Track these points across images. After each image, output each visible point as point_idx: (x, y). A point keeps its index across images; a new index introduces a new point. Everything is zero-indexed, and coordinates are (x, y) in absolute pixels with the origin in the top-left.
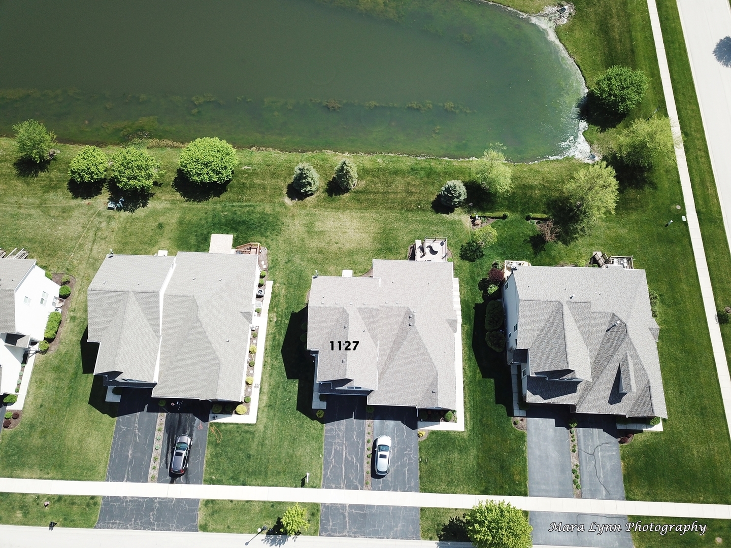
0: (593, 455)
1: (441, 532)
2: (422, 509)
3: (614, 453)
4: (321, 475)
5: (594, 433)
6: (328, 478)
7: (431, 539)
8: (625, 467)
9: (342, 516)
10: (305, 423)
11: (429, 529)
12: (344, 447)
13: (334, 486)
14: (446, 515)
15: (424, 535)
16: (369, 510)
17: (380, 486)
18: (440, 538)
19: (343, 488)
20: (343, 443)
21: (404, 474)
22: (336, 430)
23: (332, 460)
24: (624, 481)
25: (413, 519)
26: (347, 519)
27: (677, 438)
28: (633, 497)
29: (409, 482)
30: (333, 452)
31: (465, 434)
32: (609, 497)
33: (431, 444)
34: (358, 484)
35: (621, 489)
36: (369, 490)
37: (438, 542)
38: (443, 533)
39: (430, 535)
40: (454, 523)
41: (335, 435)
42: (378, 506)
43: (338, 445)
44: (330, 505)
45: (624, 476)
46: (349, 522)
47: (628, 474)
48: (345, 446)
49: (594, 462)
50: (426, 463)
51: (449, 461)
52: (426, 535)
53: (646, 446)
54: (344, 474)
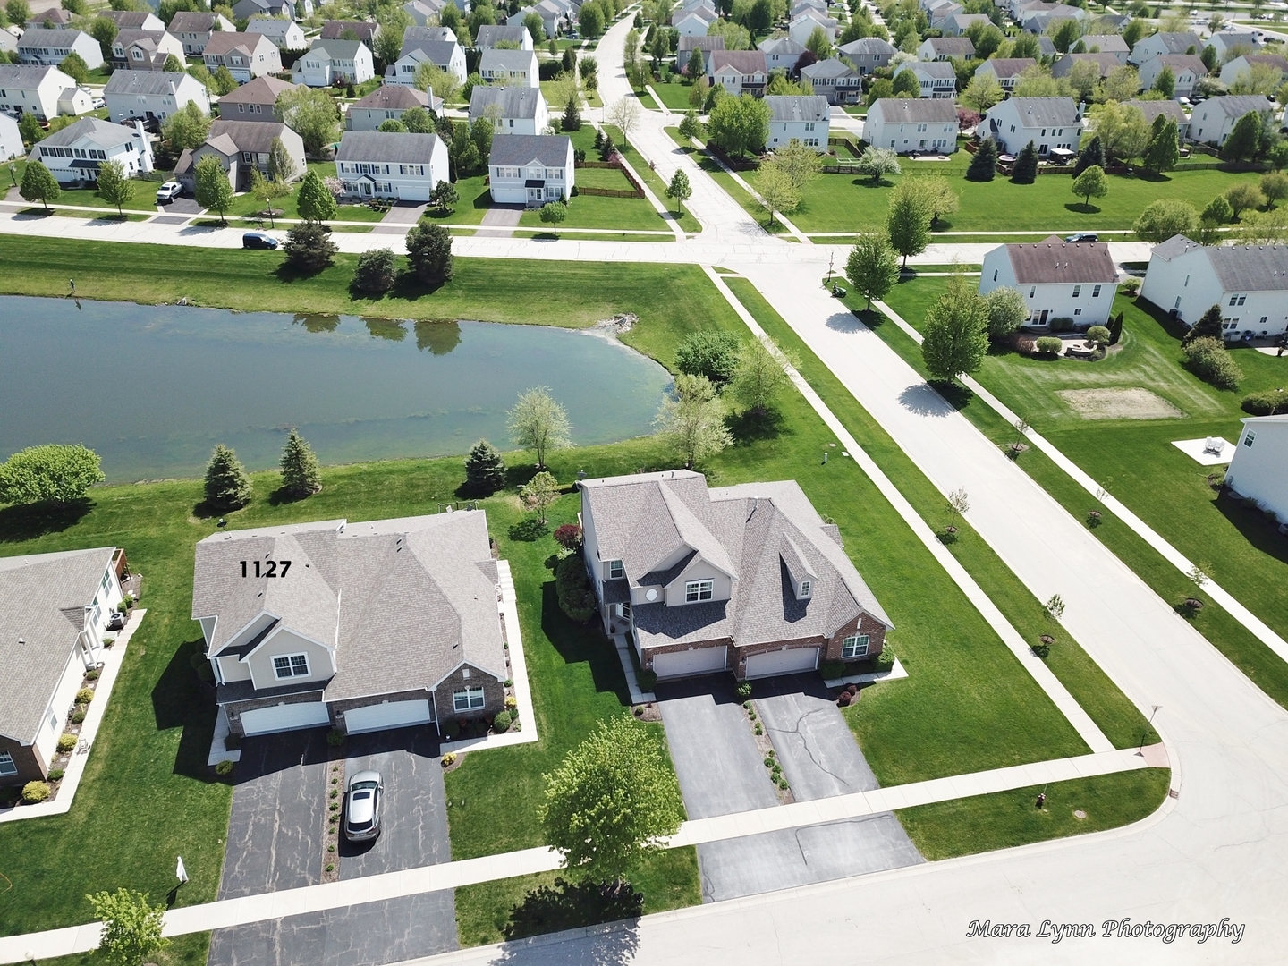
0: (796, 731)
1: (509, 922)
2: (459, 891)
3: (834, 722)
4: (217, 878)
5: (789, 701)
6: (236, 878)
7: (484, 941)
8: (861, 738)
9: (264, 945)
10: (188, 791)
11: (478, 925)
12: (277, 815)
13: (247, 890)
14: (516, 889)
15: (468, 938)
16: (332, 919)
17: (360, 867)
18: (507, 933)
19: (271, 890)
20: (275, 810)
21: (415, 836)
22: (259, 791)
23: (247, 842)
24: (867, 758)
25: (441, 913)
26: (277, 948)
27: (935, 682)
28: (892, 781)
29: (427, 846)
30: (251, 828)
31: (540, 746)
32: (848, 788)
33: (470, 775)
34: (307, 876)
35: (865, 772)
36: (334, 881)
37: (504, 943)
38: (512, 924)
39: (482, 934)
40: (536, 901)
41: (258, 799)
42: (354, 907)
43: (263, 816)
44: (237, 929)
45: (865, 751)
46: (282, 952)
47: (871, 747)
48: (280, 813)
49: (801, 743)
50: (463, 808)
51: (511, 794)
52: (473, 936)
53: (887, 701)
54: (273, 863)
